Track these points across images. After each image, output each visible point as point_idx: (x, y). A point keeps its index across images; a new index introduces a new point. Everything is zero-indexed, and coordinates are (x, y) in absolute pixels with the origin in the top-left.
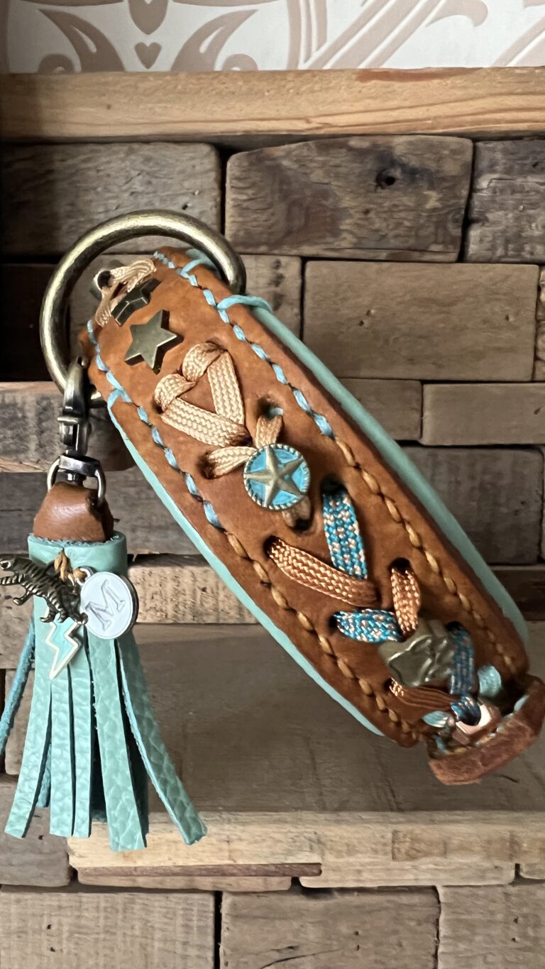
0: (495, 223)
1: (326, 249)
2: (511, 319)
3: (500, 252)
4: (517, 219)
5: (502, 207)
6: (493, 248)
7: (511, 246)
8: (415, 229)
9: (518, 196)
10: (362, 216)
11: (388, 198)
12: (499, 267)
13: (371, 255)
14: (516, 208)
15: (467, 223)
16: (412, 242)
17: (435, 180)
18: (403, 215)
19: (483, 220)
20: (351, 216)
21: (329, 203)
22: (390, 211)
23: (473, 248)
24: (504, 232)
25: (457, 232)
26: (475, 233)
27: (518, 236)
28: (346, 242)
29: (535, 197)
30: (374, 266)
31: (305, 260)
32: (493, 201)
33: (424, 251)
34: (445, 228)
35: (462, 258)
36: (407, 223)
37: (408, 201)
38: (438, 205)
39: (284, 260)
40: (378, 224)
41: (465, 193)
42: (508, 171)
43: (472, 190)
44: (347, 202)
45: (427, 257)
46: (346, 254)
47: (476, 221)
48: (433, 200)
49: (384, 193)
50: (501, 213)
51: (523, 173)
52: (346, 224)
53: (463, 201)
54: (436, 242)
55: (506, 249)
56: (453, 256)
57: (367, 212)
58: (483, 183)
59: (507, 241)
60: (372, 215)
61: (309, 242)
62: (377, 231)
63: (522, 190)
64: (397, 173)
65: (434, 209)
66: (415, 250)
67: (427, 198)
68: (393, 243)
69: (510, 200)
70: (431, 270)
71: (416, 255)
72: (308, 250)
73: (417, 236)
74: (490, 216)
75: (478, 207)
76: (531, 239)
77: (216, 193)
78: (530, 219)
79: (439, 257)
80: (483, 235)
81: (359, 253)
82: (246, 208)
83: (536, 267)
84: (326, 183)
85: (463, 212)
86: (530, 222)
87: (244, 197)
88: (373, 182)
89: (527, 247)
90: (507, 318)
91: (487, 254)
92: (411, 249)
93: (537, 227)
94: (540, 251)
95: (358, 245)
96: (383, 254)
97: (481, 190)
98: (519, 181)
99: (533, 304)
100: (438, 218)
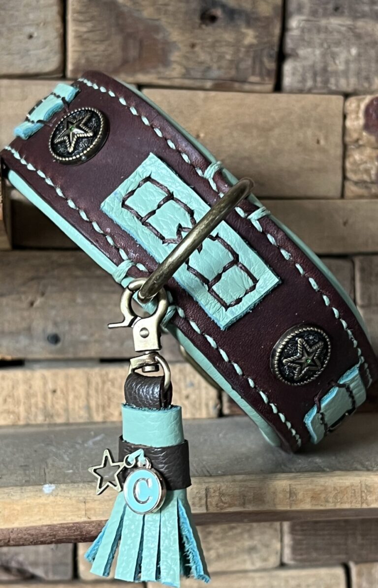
0: (305, 58)
1: (159, 78)
2: (322, 142)
3: (309, 84)
4: (324, 55)
5: (310, 44)
6: (304, 80)
7: (319, 79)
8: (235, 63)
9: (322, 36)
10: (188, 49)
11: (209, 33)
12: (310, 97)
13: (198, 84)
14: (321, 45)
15: (281, 57)
16: (233, 73)
17: (251, 19)
18: (224, 49)
19: (295, 56)
20: (179, 49)
21: (159, 36)
22: (213, 45)
23: (288, 80)
24: (313, 66)
25: (271, 65)
26: (288, 67)
27: (325, 70)
28: (175, 72)
29: (336, 36)
30: (201, 94)
31: (140, 87)
32: (303, 40)
33: (244, 81)
34: (262, 62)
35: (278, 88)
36: (228, 57)
37: (228, 36)
38: (255, 41)
40: (203, 57)
41: (277, 31)
42: (314, 13)
43: (284, 29)
44: (175, 36)
45: (247, 87)
46: (177, 82)
47: (290, 56)
48: (250, 36)
49: (208, 29)
50: (309, 50)
51: (326, 15)
52: (175, 56)
53: (276, 39)
54: (253, 74)
55: (315, 81)
56: (270, 86)
57: (193, 46)
58: (294, 23)
59: (315, 75)
60: (197, 49)
61: (144, 71)
62: (202, 63)
63: (326, 30)
64: (218, 12)
65: (251, 46)
66: (236, 81)
67: (244, 35)
68: (215, 73)
69: (317, 39)
70: (251, 98)
71: (237, 85)
72: (143, 79)
73: (237, 68)
74: (301, 52)
75: (289, 44)
76: (336, 73)
77: (59, 25)
78: (334, 56)
79: (258, 88)
80: (295, 70)
81: (187, 82)
82: (87, 39)
83: (341, 98)
84: (157, 20)
85: (276, 49)
86: (334, 59)
87: (84, 29)
88: (197, 20)
89: (333, 80)
90: (318, 142)
91: (299, 86)
92: (233, 80)
93: (340, 63)
94: (344, 85)
95: (186, 75)
96: (209, 84)
97: (292, 29)
98: (323, 22)
99: (340, 129)
100: (255, 53)
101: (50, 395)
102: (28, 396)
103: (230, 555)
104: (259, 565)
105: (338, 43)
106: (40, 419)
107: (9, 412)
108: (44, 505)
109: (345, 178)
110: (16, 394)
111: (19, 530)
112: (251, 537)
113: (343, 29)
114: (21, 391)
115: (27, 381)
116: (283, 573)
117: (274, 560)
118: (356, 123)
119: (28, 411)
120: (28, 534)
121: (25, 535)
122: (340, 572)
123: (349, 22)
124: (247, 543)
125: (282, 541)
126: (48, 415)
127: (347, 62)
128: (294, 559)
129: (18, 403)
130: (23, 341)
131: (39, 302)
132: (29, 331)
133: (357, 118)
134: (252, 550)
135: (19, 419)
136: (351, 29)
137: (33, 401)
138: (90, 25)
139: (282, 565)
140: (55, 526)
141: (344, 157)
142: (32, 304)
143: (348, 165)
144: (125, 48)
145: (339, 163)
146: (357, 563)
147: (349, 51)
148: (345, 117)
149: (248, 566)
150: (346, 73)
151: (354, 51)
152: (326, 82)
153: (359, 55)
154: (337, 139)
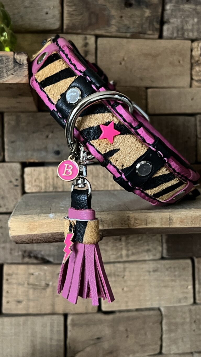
0: (173, 23)
1: (106, 32)
2: (181, 62)
3: (175, 35)
4: (182, 22)
5: (175, 17)
6: (173, 33)
7: (179, 33)
8: (141, 25)
9: (181, 13)
10: (119, 19)
11: (129, 11)
12: (175, 41)
13: (124, 35)
14: (181, 17)
15: (162, 22)
16: (140, 30)
17: (148, 5)
18: (136, 19)
19: (168, 22)
20: (115, 18)
21: (106, 13)
22: (131, 17)
23: (165, 33)
24: (177, 27)
25: (157, 26)
26: (165, 27)
27: (182, 29)
28: (113, 29)
29: (187, 13)
30: (125, 40)
31: (97, 37)
32: (172, 15)
33: (145, 33)
34: (153, 25)
35: (161, 37)
36: (138, 22)
37: (138, 13)
38: (150, 15)
39: (88, 36)
40: (126, 22)
41: (160, 10)
42: (177, 2)
43: (163, 10)
45: (146, 36)
46: (114, 34)
47: (166, 22)
48: (148, 13)
49: (128, 9)
50: (175, 19)
51: (183, 4)
52: (113, 22)
53: (160, 14)
54: (149, 30)
55: (178, 34)
56: (157, 36)
57: (121, 17)
58: (168, 7)
59: (178, 31)
60: (123, 18)
61: (99, 29)
62: (126, 25)
63: (183, 10)
64: (133, 2)
65: (148, 17)
66: (141, 33)
67: (145, 12)
68: (132, 30)
69: (179, 14)
70: (149, 42)
71: (141, 35)
72: (98, 32)
73: (142, 27)
74: (172, 20)
75: (166, 17)
76: (187, 30)
77: (60, 8)
78: (187, 22)
79: (151, 37)
80: (168, 28)
81: (119, 34)
82: (72, 14)
83: (190, 42)
84: (105, 5)
85: (160, 18)
86: (186, 23)
87: (71, 10)
88: (123, 5)
89: (186, 33)
90: (179, 62)
91: (171, 36)
92: (140, 33)
93: (189, 25)
94: (191, 35)
95: (118, 31)
96: (128, 35)
97: (167, 10)
98: (182, 7)
99: (189, 56)
100: (150, 20)
101: (55, 179)
102: (46, 179)
103: (138, 253)
104: (151, 257)
105: (188, 16)
106: (51, 189)
107: (37, 186)
108: (49, 223)
109: (192, 79)
110: (40, 178)
111: (38, 235)
112: (148, 245)
113: (191, 10)
114: (42, 176)
115: (45, 172)
116: (163, 262)
117: (158, 256)
118: (197, 53)
119: (46, 186)
120: (42, 237)
121: (40, 237)
122: (189, 261)
123: (193, 7)
124: (146, 248)
125: (162, 246)
126: (55, 187)
127: (193, 25)
128: (168, 255)
129: (41, 182)
130: (44, 154)
131: (50, 135)
132: (46, 149)
133: (198, 50)
134: (148, 251)
135: (42, 189)
136: (195, 10)
137: (48, 181)
138: (74, 7)
139: (163, 258)
140: (55, 233)
141: (191, 69)
142: (47, 137)
143: (193, 73)
144: (90, 18)
145: (189, 72)
146: (197, 257)
147: (194, 20)
148: (192, 51)
149: (147, 258)
150: (192, 30)
151: (196, 20)
152: (183, 34)
153: (198, 22)
154: (188, 60)
